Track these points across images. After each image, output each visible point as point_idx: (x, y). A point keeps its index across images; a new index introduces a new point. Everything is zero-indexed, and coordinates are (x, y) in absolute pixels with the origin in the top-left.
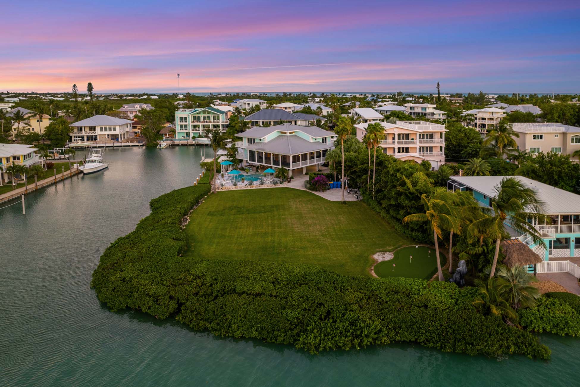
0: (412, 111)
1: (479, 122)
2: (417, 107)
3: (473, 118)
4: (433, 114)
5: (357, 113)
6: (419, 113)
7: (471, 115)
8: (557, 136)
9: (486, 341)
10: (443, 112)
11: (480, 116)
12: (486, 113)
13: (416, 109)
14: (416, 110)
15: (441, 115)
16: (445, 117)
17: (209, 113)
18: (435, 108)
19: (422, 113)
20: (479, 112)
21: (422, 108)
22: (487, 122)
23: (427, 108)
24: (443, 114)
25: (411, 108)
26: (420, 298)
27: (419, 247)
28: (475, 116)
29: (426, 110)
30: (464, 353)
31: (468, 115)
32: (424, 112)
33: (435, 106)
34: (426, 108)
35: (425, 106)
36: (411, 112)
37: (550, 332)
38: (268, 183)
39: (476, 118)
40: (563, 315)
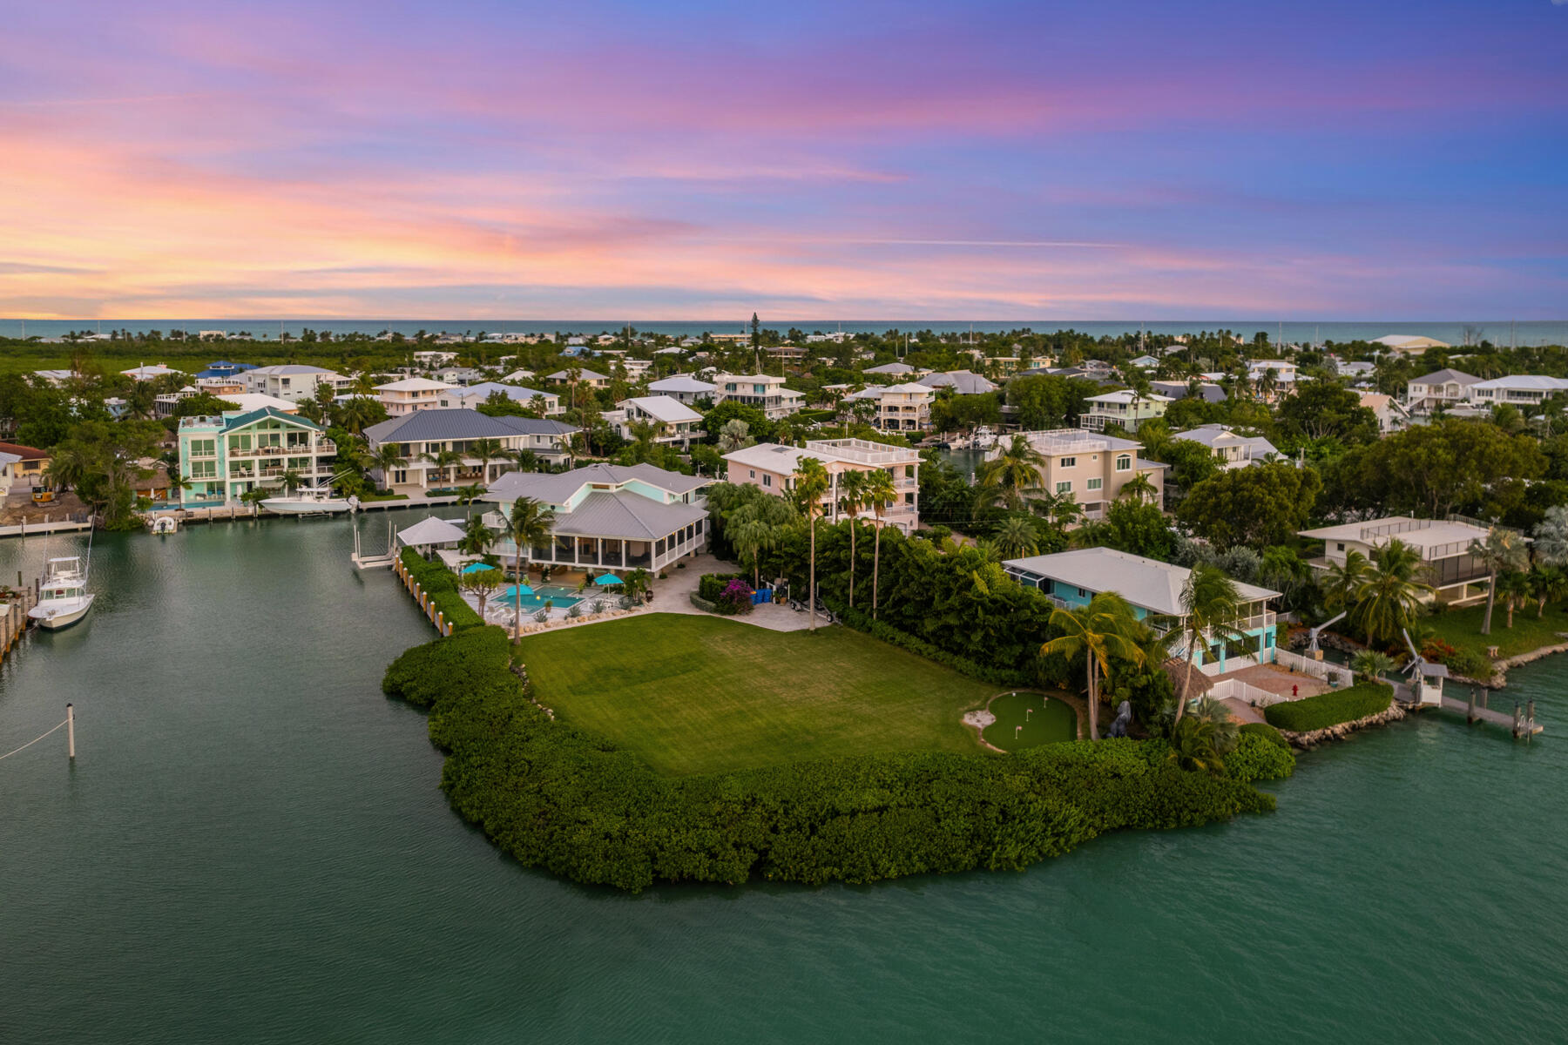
0: (732, 393)
1: (883, 415)
2: (744, 384)
3: (872, 407)
4: (778, 399)
5: (639, 411)
6: (749, 398)
7: (869, 401)
8: (1095, 457)
9: (1211, 803)
10: (799, 394)
11: (886, 402)
12: (899, 396)
13: (739, 389)
14: (740, 392)
15: (794, 400)
16: (802, 404)
17: (277, 426)
18: (782, 385)
19: (756, 399)
20: (883, 394)
21: (755, 386)
22: (900, 416)
23: (767, 387)
24: (798, 399)
25: (728, 386)
26: (1104, 766)
27: (1017, 694)
28: (877, 403)
29: (764, 390)
30: (1191, 826)
31: (861, 401)
32: (759, 394)
33: (783, 380)
34: (764, 386)
35: (763, 382)
36: (730, 397)
37: (1258, 778)
38: (612, 610)
39: (878, 408)
40: (1267, 752)
